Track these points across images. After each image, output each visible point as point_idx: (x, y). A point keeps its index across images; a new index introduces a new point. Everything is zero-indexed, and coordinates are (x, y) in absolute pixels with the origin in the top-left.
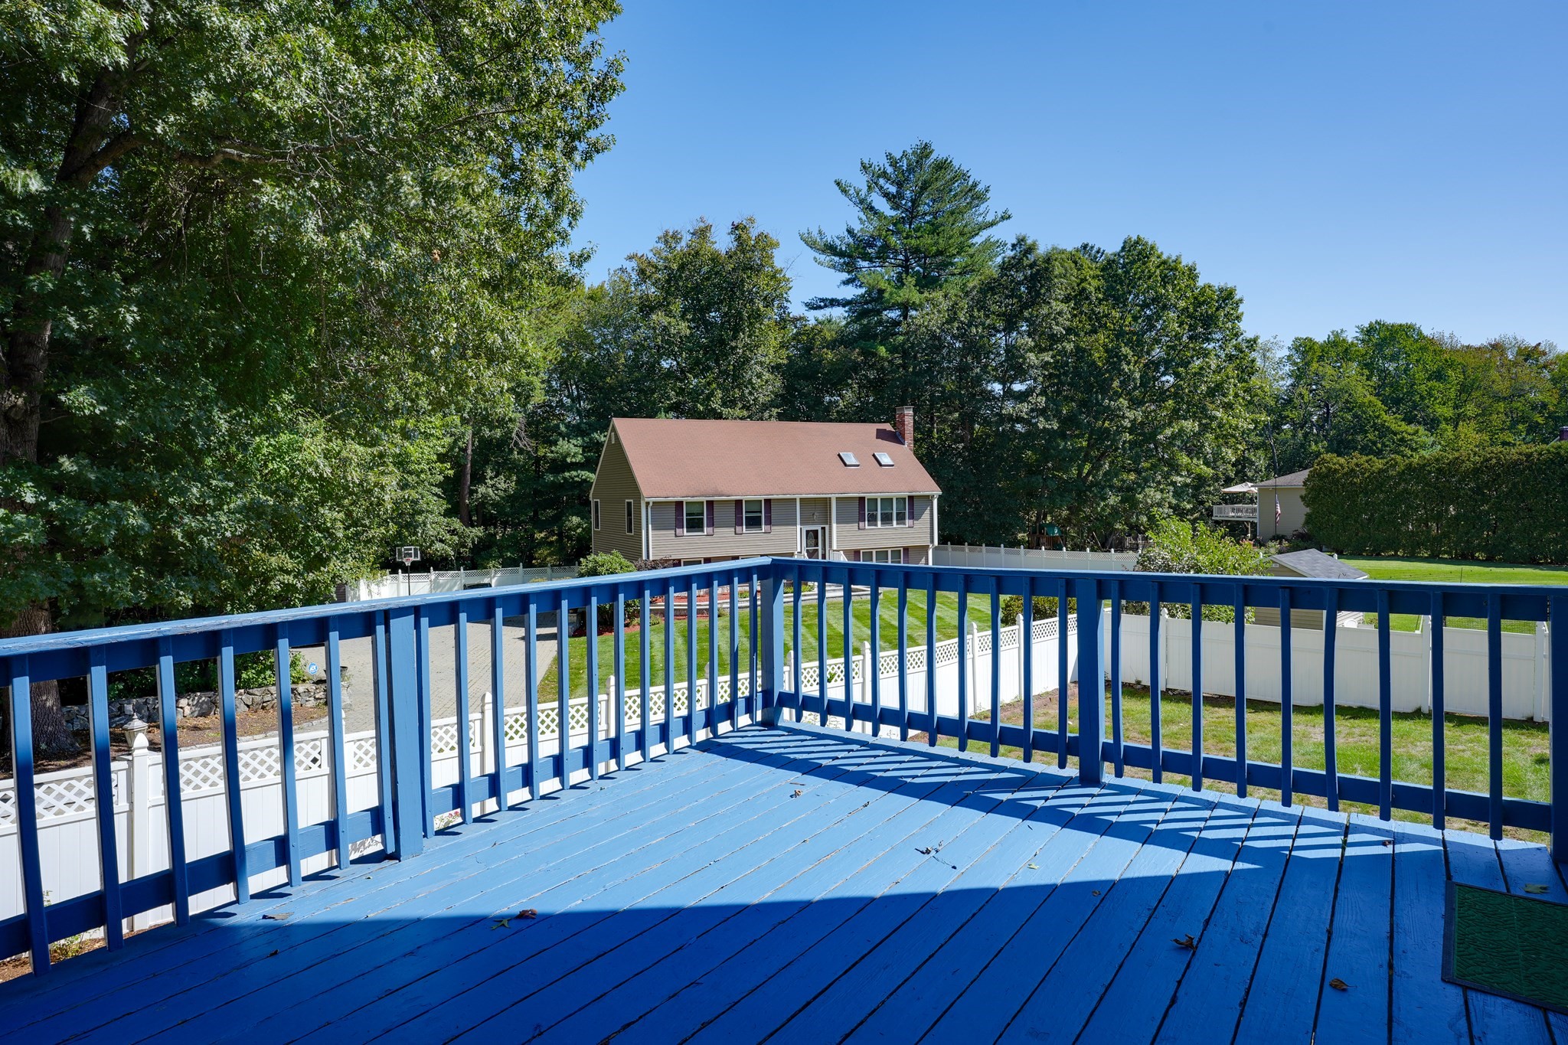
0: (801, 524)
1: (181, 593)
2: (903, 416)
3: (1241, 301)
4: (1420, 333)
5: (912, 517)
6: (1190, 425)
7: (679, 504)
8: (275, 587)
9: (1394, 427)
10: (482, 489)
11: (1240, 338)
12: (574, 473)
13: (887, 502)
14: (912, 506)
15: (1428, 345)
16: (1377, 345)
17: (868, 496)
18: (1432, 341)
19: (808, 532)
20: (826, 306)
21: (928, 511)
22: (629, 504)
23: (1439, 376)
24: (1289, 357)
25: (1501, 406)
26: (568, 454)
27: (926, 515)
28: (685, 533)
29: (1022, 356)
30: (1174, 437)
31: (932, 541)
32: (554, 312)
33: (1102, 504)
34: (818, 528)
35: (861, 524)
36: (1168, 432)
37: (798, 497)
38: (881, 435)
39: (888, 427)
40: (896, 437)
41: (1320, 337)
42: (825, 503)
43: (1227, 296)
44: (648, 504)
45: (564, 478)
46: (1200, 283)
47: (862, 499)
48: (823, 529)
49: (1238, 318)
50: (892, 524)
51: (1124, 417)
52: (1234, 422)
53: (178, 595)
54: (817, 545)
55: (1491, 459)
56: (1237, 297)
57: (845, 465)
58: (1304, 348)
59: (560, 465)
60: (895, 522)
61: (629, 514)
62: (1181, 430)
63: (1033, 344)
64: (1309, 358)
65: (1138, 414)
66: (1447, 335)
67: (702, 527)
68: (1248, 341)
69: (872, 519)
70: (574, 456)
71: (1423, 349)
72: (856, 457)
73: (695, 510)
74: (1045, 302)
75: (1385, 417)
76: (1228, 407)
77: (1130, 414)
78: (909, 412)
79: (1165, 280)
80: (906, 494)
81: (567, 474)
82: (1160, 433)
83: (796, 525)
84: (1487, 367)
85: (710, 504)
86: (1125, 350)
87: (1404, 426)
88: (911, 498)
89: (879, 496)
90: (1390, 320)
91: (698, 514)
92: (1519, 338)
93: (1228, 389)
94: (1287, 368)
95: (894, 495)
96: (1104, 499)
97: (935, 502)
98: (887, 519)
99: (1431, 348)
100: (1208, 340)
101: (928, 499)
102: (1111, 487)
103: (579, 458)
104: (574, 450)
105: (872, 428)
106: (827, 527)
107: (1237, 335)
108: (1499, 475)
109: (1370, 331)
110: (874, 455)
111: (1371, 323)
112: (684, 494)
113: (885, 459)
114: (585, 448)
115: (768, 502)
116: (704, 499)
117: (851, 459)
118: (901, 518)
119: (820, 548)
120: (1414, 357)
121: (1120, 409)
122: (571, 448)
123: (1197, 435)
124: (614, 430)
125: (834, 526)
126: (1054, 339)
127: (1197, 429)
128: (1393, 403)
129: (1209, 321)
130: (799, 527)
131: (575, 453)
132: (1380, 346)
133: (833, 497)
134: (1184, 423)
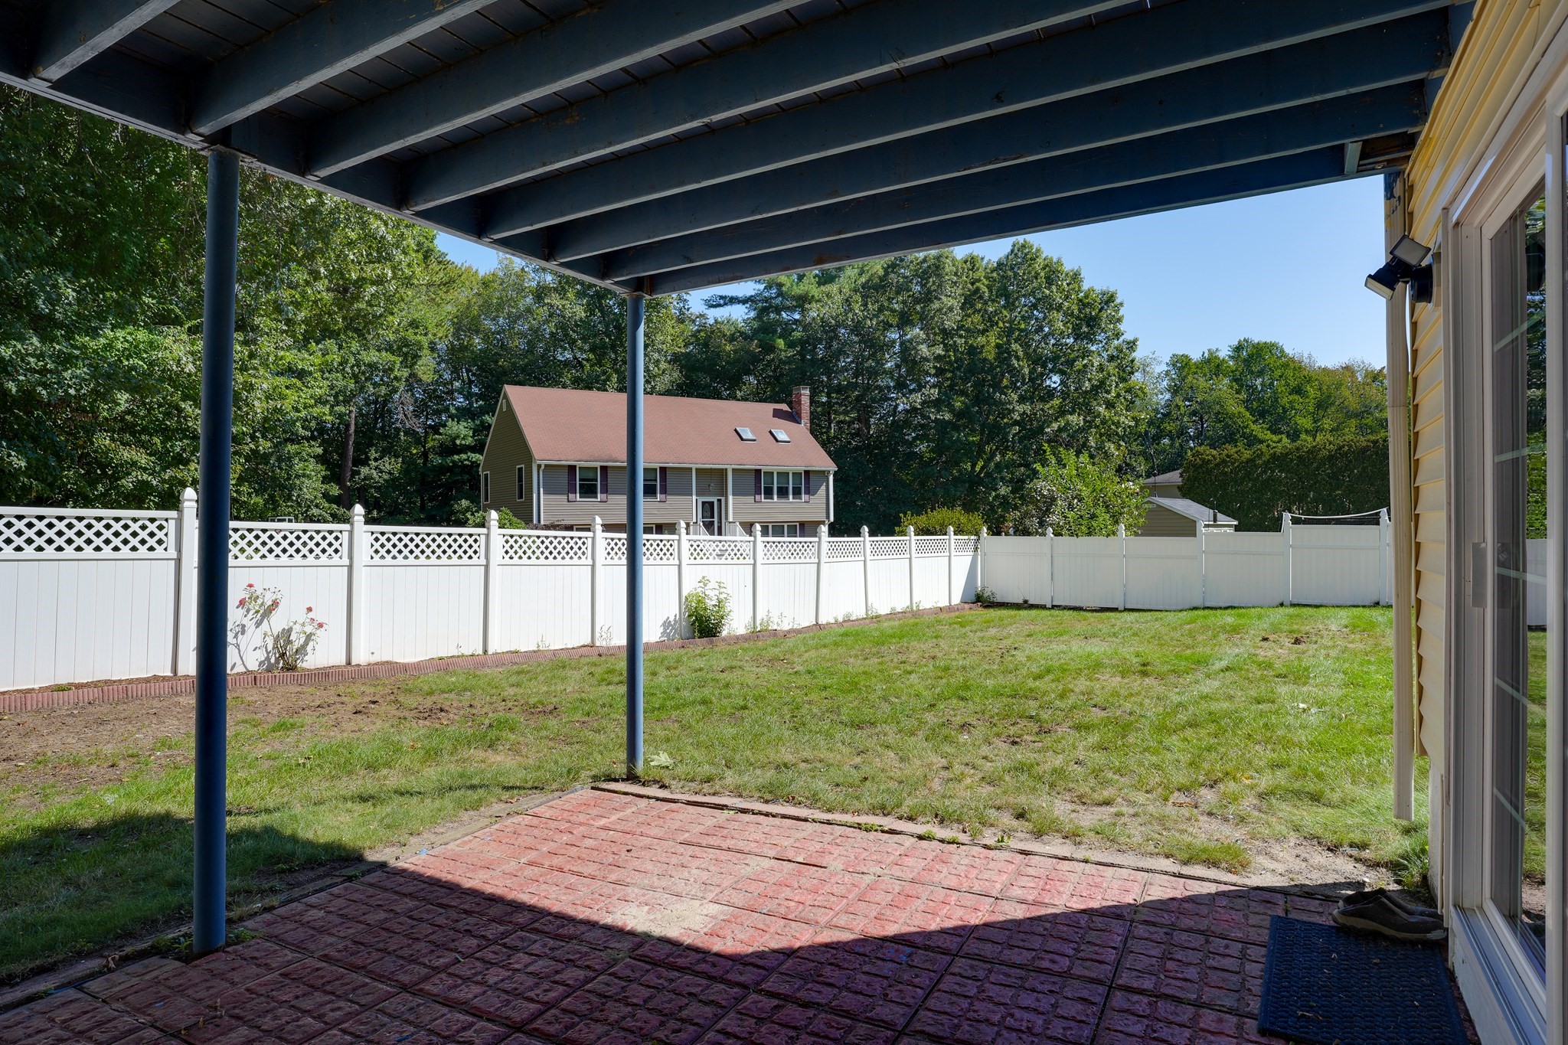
0: (697, 495)
1: (13, 453)
2: (799, 395)
3: (1121, 304)
4: (1282, 351)
5: (808, 492)
6: (1076, 420)
7: (572, 468)
8: (128, 483)
9: (1260, 436)
10: (364, 471)
11: (1121, 339)
12: (464, 456)
13: (784, 475)
14: (807, 481)
15: (1291, 365)
16: (1245, 360)
17: (764, 469)
18: (1292, 360)
19: (703, 503)
20: (726, 304)
21: (823, 487)
22: (520, 470)
23: (1298, 391)
24: (1167, 373)
25: (1353, 422)
26: (458, 437)
27: (822, 490)
28: (578, 499)
29: (915, 348)
30: (1060, 430)
31: (828, 517)
32: (445, 289)
33: (994, 494)
34: (714, 499)
35: (757, 497)
36: (1055, 426)
37: (694, 467)
38: (777, 414)
39: (784, 407)
40: (793, 417)
41: (1196, 356)
42: (722, 473)
43: (1109, 299)
44: (539, 466)
45: (453, 462)
46: (1085, 287)
47: (758, 472)
48: (719, 501)
49: (1119, 320)
50: (788, 498)
51: (1013, 410)
52: (1116, 419)
53: (9, 455)
54: (712, 516)
55: (1343, 446)
56: (1118, 301)
57: (742, 439)
58: (1181, 364)
59: (450, 448)
60: (791, 497)
61: (520, 480)
62: (1067, 423)
63: (924, 336)
64: (1184, 374)
65: (1027, 408)
66: (1306, 355)
67: (596, 493)
68: (1128, 343)
69: (769, 493)
70: (463, 439)
71: (1286, 366)
72: (752, 432)
73: (591, 475)
74: (936, 298)
75: (1253, 427)
76: (1110, 405)
77: (1020, 408)
78: (806, 392)
79: (1050, 282)
80: (801, 469)
81: (456, 457)
82: (1048, 427)
83: (691, 495)
84: (1339, 386)
85: (604, 469)
86: (1015, 346)
87: (1269, 435)
88: (807, 473)
89: (775, 469)
90: (1256, 338)
91: (592, 480)
92: (1366, 362)
93: (1110, 386)
94: (1165, 383)
95: (791, 469)
96: (996, 490)
97: (831, 478)
98: (783, 492)
99: (1292, 365)
100: (1092, 341)
101: (823, 474)
102: (1002, 479)
103: (469, 441)
104: (464, 432)
105: (769, 408)
106: (723, 499)
107: (1117, 335)
108: (1350, 461)
109: (1238, 348)
110: (771, 432)
111: (1240, 342)
112: (578, 458)
113: (782, 436)
114: (476, 431)
115: (663, 470)
116: (598, 464)
117: (747, 434)
118: (797, 493)
119: (716, 519)
120: (1278, 373)
121: (1010, 403)
122: (461, 430)
123: (1081, 430)
124: (506, 397)
125: (730, 498)
126: (946, 333)
127: (1082, 423)
128: (1261, 414)
129: (1092, 322)
130: (694, 497)
131: (465, 436)
132: (1247, 362)
133: (730, 468)
134: (1070, 417)
